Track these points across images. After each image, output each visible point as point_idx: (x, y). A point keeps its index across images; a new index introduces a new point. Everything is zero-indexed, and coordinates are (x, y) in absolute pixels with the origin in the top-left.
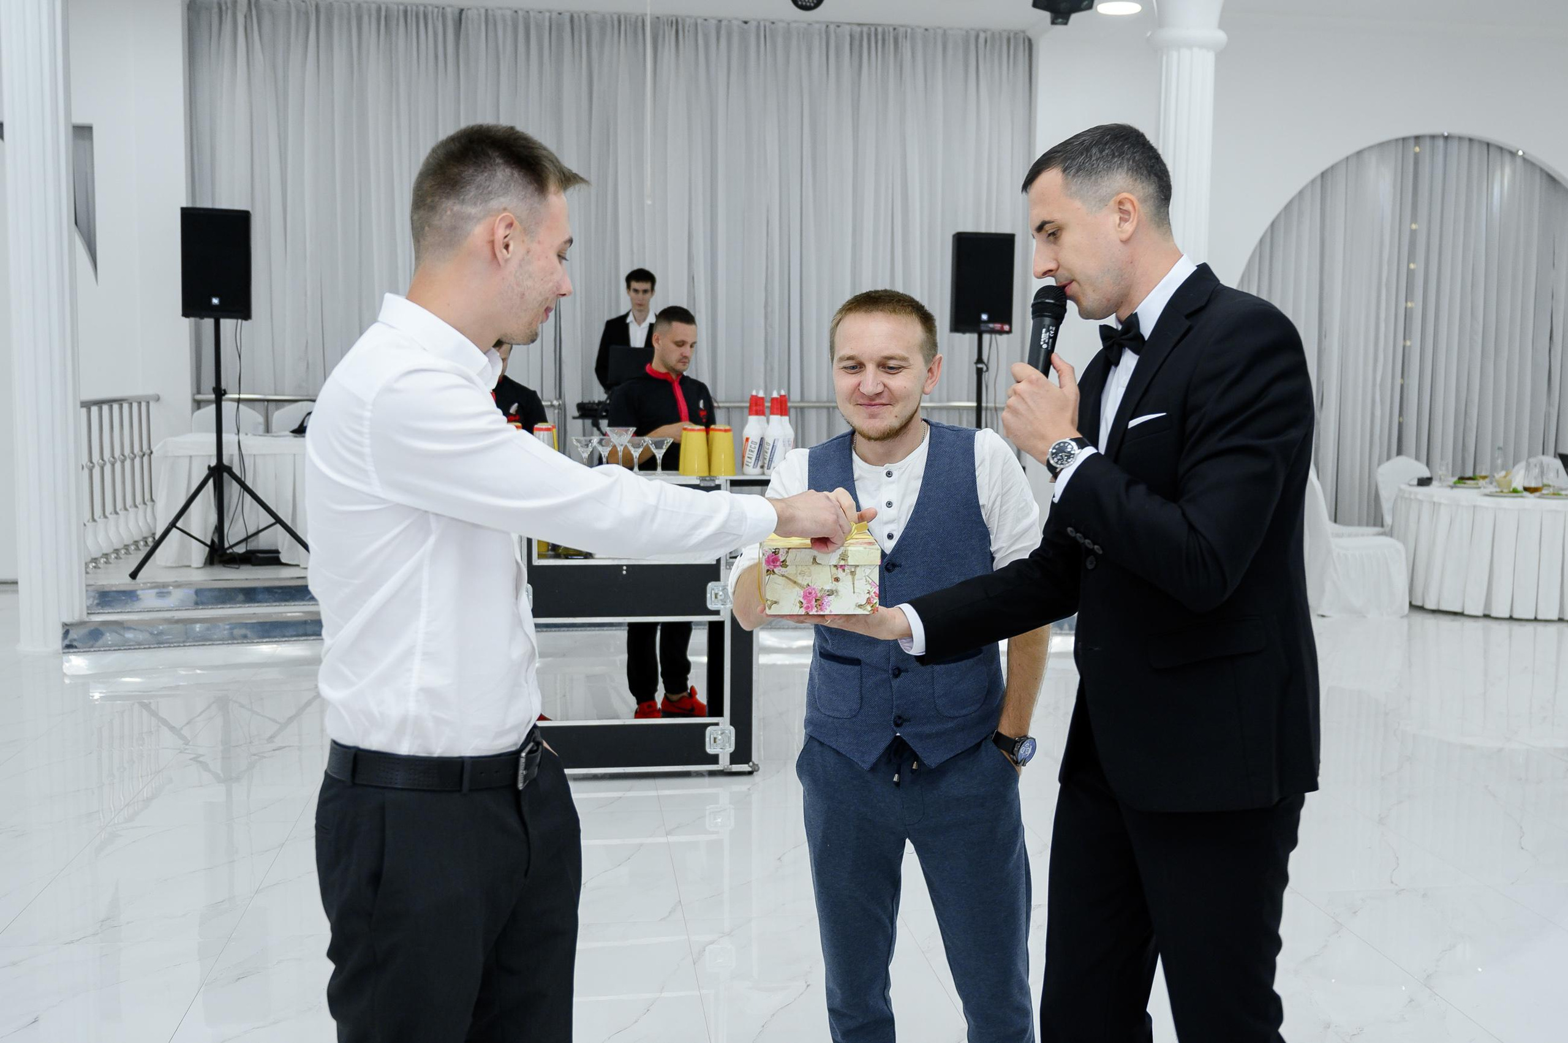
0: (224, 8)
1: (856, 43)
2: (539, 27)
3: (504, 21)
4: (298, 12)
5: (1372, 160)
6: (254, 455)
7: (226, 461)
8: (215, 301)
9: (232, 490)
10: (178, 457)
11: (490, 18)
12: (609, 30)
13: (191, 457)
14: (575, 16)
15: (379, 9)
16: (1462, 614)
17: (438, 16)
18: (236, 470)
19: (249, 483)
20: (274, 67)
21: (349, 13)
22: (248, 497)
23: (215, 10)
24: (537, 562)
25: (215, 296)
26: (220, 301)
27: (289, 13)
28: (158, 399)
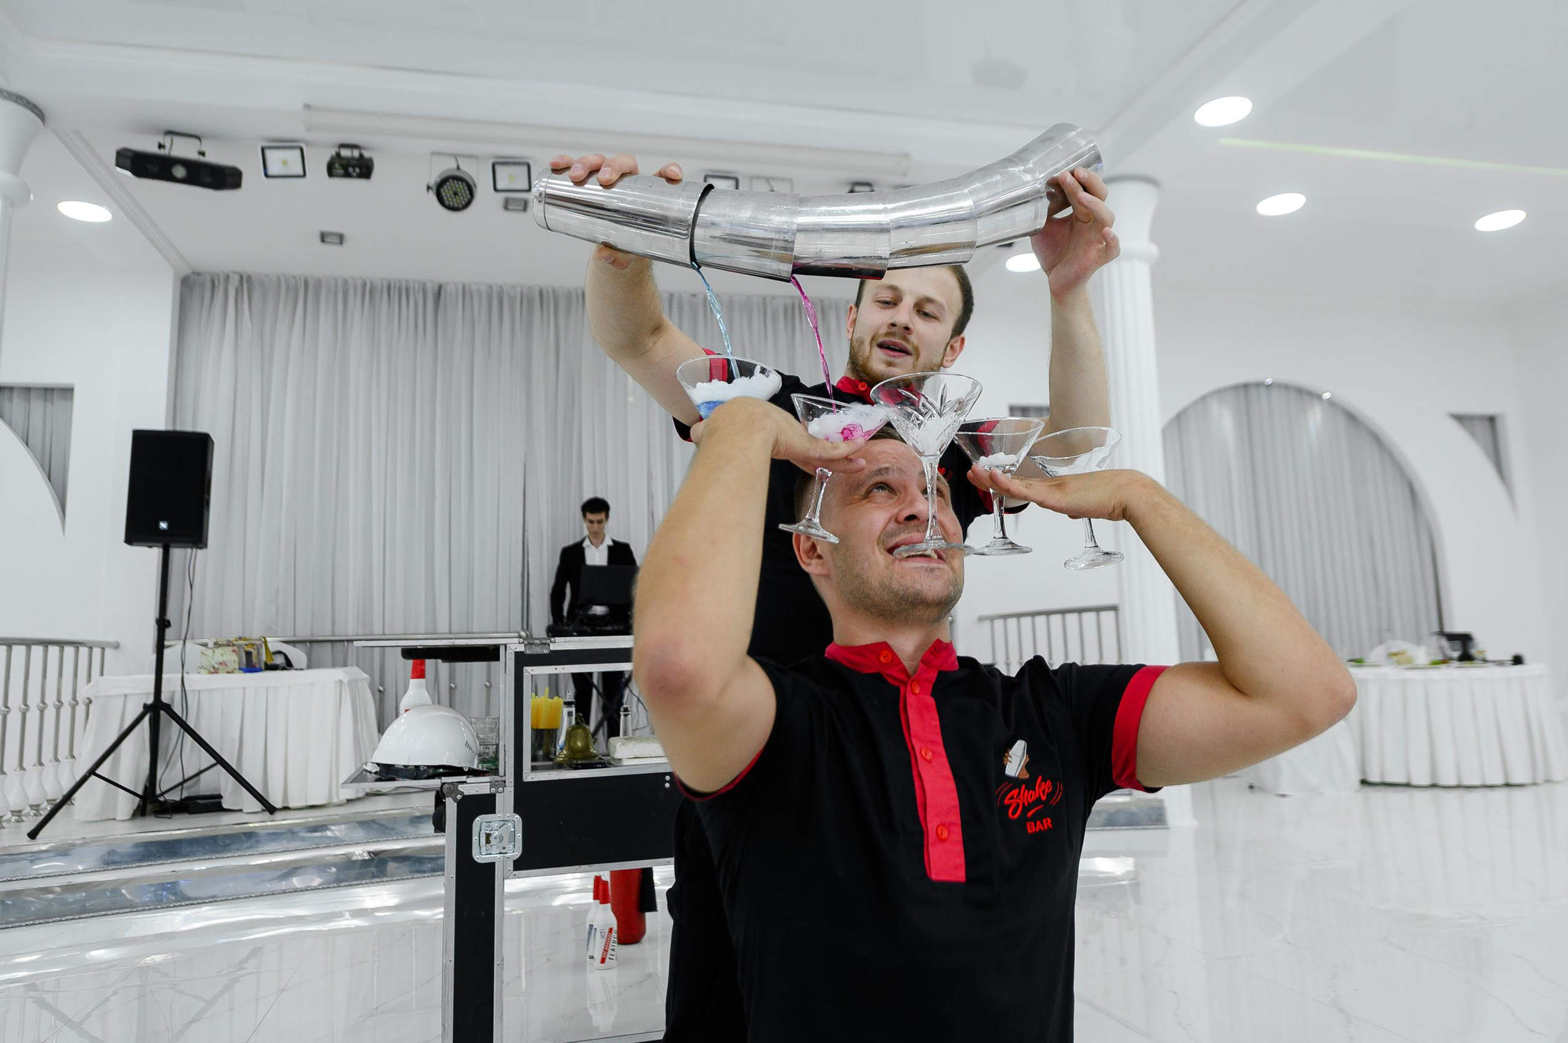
0: (216, 283)
1: (789, 315)
2: (512, 300)
3: (480, 298)
4: (288, 287)
5: (1214, 405)
6: (199, 691)
7: (165, 698)
8: (163, 525)
9: (171, 731)
10: (111, 696)
11: (467, 292)
12: (574, 301)
13: (126, 696)
14: (545, 293)
15: (364, 285)
16: (1408, 785)
17: (419, 291)
18: (177, 709)
19: (191, 723)
20: (261, 334)
21: (336, 287)
22: (188, 739)
23: (208, 285)
24: (529, 776)
25: (163, 520)
26: (169, 526)
27: (279, 288)
28: (117, 646)
